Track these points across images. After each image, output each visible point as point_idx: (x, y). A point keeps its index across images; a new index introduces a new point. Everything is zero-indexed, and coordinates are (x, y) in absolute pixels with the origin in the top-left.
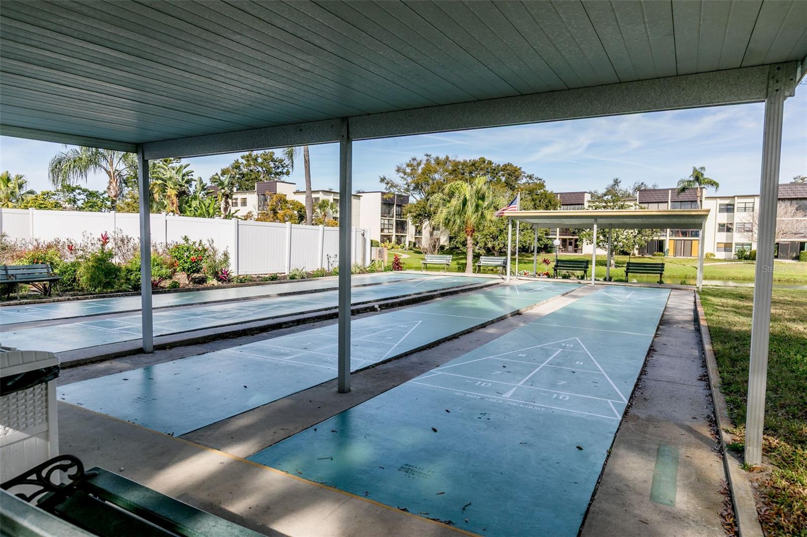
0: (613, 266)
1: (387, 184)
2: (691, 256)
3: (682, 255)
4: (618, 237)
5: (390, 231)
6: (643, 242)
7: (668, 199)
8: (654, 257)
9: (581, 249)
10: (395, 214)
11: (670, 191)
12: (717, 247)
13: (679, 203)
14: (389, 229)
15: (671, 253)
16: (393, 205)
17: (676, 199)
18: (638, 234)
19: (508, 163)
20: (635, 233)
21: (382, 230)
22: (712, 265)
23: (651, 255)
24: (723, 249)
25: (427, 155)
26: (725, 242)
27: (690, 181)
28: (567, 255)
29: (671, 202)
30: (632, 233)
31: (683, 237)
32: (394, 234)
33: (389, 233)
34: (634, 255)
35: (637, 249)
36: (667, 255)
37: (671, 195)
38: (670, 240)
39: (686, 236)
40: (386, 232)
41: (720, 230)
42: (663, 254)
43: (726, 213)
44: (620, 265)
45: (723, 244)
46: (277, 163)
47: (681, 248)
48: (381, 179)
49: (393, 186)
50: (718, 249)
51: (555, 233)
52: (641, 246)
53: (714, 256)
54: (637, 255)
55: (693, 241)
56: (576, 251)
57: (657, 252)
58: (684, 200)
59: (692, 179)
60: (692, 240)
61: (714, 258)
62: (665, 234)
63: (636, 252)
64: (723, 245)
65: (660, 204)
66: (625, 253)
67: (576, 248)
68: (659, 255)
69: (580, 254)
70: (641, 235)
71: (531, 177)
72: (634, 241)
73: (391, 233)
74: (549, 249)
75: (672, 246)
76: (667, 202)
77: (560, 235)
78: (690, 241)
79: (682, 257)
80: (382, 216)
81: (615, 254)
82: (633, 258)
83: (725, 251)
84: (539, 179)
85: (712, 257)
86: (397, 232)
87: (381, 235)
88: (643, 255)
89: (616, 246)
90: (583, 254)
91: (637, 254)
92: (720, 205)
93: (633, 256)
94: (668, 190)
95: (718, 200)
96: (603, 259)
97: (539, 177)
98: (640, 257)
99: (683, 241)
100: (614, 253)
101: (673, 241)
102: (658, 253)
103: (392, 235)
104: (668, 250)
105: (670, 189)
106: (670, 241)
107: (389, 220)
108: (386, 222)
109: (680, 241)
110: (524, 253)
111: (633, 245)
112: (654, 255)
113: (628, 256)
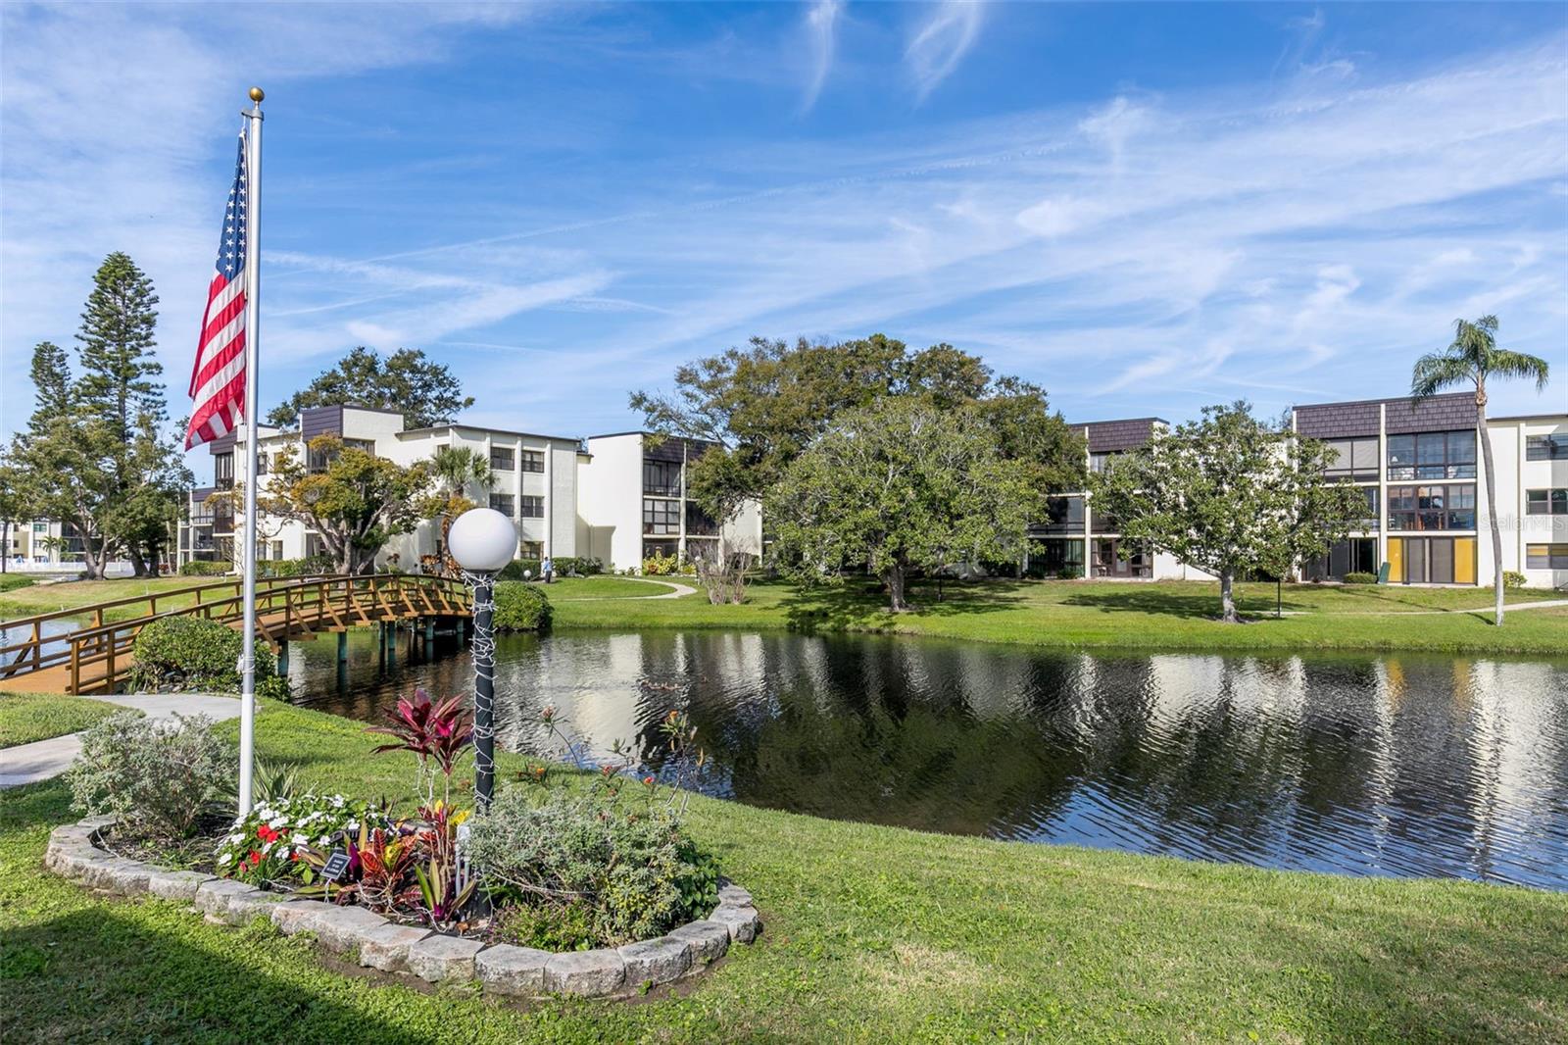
0: (1231, 617)
1: (650, 410)
2: (1453, 582)
3: (1427, 579)
4: (1239, 529)
5: (671, 528)
6: (1319, 546)
7: (1379, 429)
8: (1348, 586)
9: (1151, 567)
10: (683, 487)
11: (1383, 406)
12: (1528, 556)
13: (1411, 439)
14: (667, 524)
15: (1395, 574)
16: (680, 464)
17: (1401, 427)
18: (1300, 520)
19: (942, 346)
20: (1293, 518)
21: (648, 527)
22: (1530, 610)
23: (1337, 579)
24: (1546, 560)
25: (756, 341)
26: (1550, 541)
27: (1454, 361)
28: (1110, 584)
29: (1388, 436)
30: (1281, 518)
31: (1426, 529)
32: (682, 536)
33: (667, 533)
34: (1292, 579)
35: (1300, 566)
36: (1386, 581)
37: (1387, 417)
38: (1389, 537)
39: (1435, 528)
40: (659, 532)
41: (1531, 510)
42: (1373, 577)
43: (1550, 462)
44: (1253, 613)
45: (1546, 547)
46: (427, 377)
47: (1424, 560)
48: (634, 398)
49: (666, 415)
50: (1532, 562)
51: (1082, 526)
52: (1313, 556)
53: (1521, 580)
54: (1300, 580)
55: (1457, 541)
56: (1136, 572)
57: (1356, 571)
58: (1425, 430)
59: (1457, 354)
60: (1452, 539)
61: (1522, 586)
62: (1374, 522)
63: (1297, 573)
64: (1545, 551)
65: (1356, 443)
66: (1264, 576)
67: (1137, 566)
68: (1362, 581)
69: (1148, 580)
70: (1309, 524)
71: (1008, 383)
72: (1291, 542)
73: (673, 533)
74: (1068, 568)
75: (1398, 555)
76: (1377, 437)
77: (1093, 531)
78: (1449, 542)
79: (1428, 586)
80: (644, 493)
81: (1236, 580)
82: (1290, 589)
83: (1552, 566)
84: (1032, 389)
85: (1516, 585)
86: (688, 531)
87: (645, 541)
88: (1316, 581)
89: (1235, 557)
90: (1156, 578)
91: (1300, 578)
92: (1531, 440)
93: (1289, 585)
94: (1378, 403)
95: (1523, 425)
96: (1204, 594)
97: (1034, 384)
98: (1307, 587)
99: (1427, 541)
100: (1231, 578)
101: (1399, 541)
102: (1359, 574)
103: (678, 539)
104: (1387, 565)
105: (1382, 401)
106: (1391, 540)
107: (667, 501)
108: (659, 507)
109: (1420, 541)
110: (1003, 579)
111: (1287, 554)
112: (1347, 580)
113: (1276, 585)
